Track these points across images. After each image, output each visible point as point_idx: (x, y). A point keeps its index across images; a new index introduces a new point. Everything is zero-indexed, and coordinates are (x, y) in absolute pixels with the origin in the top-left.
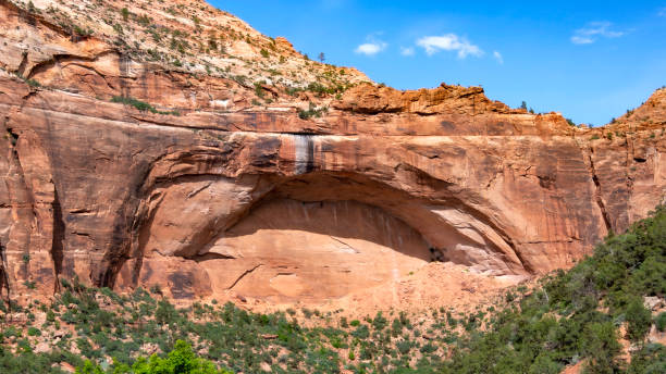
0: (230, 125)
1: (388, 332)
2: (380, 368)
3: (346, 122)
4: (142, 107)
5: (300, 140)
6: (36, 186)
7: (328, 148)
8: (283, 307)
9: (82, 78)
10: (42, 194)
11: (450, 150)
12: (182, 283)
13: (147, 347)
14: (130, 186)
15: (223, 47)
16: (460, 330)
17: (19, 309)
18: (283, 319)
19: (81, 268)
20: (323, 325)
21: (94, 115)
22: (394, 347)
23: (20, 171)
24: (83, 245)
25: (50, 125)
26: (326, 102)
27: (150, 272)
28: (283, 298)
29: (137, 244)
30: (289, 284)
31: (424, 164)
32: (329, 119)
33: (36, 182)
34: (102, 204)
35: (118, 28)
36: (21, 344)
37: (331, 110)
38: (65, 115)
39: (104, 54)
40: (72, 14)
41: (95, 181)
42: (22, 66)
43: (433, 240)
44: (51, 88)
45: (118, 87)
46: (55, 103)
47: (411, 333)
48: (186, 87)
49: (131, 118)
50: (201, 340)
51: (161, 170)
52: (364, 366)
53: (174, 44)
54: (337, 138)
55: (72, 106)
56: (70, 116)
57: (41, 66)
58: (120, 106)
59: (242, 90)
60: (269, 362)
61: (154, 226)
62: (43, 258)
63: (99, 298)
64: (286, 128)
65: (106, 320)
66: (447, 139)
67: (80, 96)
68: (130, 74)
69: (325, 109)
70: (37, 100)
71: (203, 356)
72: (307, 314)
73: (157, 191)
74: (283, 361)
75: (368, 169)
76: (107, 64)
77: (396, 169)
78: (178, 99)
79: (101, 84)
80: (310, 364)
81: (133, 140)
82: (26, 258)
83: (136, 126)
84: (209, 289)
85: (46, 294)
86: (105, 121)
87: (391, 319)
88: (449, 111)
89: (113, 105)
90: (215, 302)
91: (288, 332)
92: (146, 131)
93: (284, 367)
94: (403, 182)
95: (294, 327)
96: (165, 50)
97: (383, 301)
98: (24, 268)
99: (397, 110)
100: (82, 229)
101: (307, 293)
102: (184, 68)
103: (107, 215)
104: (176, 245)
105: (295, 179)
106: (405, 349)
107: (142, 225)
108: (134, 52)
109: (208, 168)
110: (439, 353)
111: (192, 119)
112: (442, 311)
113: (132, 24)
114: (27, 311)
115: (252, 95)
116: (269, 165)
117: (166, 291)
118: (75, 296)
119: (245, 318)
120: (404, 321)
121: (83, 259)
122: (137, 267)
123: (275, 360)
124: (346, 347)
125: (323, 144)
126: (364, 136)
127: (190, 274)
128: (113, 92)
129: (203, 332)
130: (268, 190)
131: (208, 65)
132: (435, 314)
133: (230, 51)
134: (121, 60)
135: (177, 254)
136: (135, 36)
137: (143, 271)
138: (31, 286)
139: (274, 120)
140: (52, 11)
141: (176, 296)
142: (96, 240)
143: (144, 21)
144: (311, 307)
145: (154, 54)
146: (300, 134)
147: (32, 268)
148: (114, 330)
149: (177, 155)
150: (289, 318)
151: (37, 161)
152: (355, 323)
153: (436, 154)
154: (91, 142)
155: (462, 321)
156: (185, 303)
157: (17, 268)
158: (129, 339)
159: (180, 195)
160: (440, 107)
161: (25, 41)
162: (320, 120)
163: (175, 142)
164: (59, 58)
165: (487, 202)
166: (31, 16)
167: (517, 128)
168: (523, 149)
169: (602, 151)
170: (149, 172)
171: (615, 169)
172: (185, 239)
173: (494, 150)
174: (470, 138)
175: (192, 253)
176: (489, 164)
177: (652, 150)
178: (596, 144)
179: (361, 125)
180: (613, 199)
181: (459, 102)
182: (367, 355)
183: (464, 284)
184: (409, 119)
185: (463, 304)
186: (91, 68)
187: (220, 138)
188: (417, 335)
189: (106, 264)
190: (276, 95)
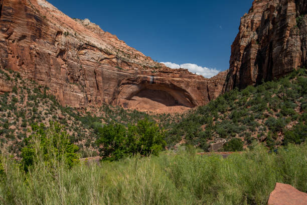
0: (138, 73)
1: (166, 117)
2: (164, 124)
3: (161, 74)
4: (121, 69)
5: (151, 77)
7: (157, 79)
8: (145, 111)
9: (109, 63)
11: (181, 81)
12: (126, 105)
13: (118, 117)
14: (117, 84)
16: (180, 117)
18: (145, 113)
20: (153, 115)
21: (111, 70)
23: (96, 80)
24: (107, 96)
25: (102, 72)
27: (119, 102)
30: (147, 106)
31: (175, 84)
34: (111, 88)
35: (117, 53)
38: (105, 70)
39: (114, 58)
40: (109, 50)
41: (110, 83)
42: (98, 60)
44: (103, 64)
45: (116, 65)
46: (104, 67)
47: (170, 117)
48: (129, 65)
49: (119, 71)
51: (124, 81)
52: (161, 123)
53: (128, 57)
54: (159, 77)
55: (107, 68)
57: (102, 60)
58: (116, 68)
59: (141, 66)
61: (121, 93)
63: (109, 107)
64: (149, 75)
65: (110, 111)
66: (180, 79)
67: (109, 66)
68: (119, 62)
69: (157, 71)
70: (100, 67)
71: (129, 120)
72: (150, 112)
73: (122, 86)
75: (164, 84)
76: (114, 60)
78: (128, 68)
79: (113, 64)
81: (118, 75)
84: (131, 106)
86: (113, 71)
87: (167, 114)
88: (181, 73)
90: (132, 109)
92: (121, 74)
95: (147, 115)
96: (126, 58)
99: (171, 73)
100: (107, 93)
101: (150, 108)
102: (129, 62)
103: (112, 90)
104: (125, 97)
105: (150, 85)
106: (169, 120)
107: (119, 92)
108: (120, 58)
109: (133, 82)
110: (176, 121)
111: (130, 72)
112: (177, 113)
113: (120, 52)
114: (96, 108)
115: (143, 68)
116: (145, 82)
117: (123, 106)
118: (105, 106)
119: (138, 112)
120: (169, 115)
121: (107, 99)
124: (157, 119)
126: (164, 77)
127: (128, 103)
129: (129, 115)
131: (134, 61)
132: (175, 114)
133: (138, 58)
134: (117, 59)
135: (125, 99)
136: (120, 55)
138: (97, 104)
139: (146, 73)
140: (105, 49)
141: (125, 107)
142: (110, 95)
143: (122, 52)
144: (151, 111)
145: (124, 59)
148: (112, 113)
149: (127, 79)
150: (147, 113)
151: (100, 78)
152: (159, 115)
153: (178, 82)
154: (110, 75)
155: (180, 115)
156: (126, 109)
158: (115, 115)
159: (127, 87)
160: (179, 72)
161: (99, 55)
162: (156, 74)
163: (127, 77)
164: (105, 58)
165: (187, 92)
166: (101, 50)
167: (194, 78)
168: (195, 82)
169: (210, 84)
170: (121, 82)
171: (212, 87)
172: (127, 96)
173: (189, 82)
174: (185, 79)
175: (128, 99)
176: (188, 85)
177: (218, 84)
178: (208, 82)
179: (164, 75)
180: (211, 93)
181: (183, 72)
182: (161, 121)
183: (181, 108)
184: (173, 75)
185: (181, 112)
186: (111, 61)
187: (135, 76)
188: (172, 117)
189: (111, 100)
190: (147, 68)
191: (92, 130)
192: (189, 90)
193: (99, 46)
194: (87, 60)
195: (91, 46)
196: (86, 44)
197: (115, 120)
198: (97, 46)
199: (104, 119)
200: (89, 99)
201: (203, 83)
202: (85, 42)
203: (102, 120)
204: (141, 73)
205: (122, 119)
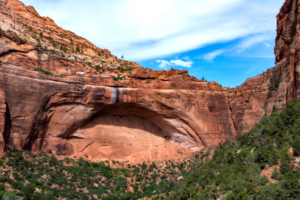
0: (84, 82)
1: (147, 170)
2: (144, 185)
3: (133, 82)
4: (47, 73)
5: (113, 89)
7: (125, 93)
8: (104, 160)
9: (21, 60)
10: (0, 108)
11: (175, 95)
12: (61, 149)
13: (45, 176)
14: (40, 106)
15: (82, 51)
16: (177, 169)
18: (104, 165)
19: (16, 141)
20: (120, 167)
21: (26, 76)
22: (150, 177)
24: (18, 132)
25: (6, 79)
26: (125, 74)
27: (47, 144)
28: (104, 156)
29: (42, 131)
30: (107, 150)
31: (164, 101)
32: (125, 81)
34: (27, 114)
35: (38, 40)
37: (127, 77)
38: (12, 75)
39: (31, 50)
40: (18, 33)
41: (25, 104)
43: (166, 132)
44: (7, 63)
45: (37, 64)
46: (9, 70)
47: (157, 171)
49: (42, 78)
50: (68, 173)
51: (54, 100)
52: (137, 185)
53: (61, 48)
54: (129, 89)
55: (16, 72)
56: (15, 76)
57: (3, 54)
58: (37, 72)
59: (90, 68)
60: (98, 183)
61: (50, 124)
63: (24, 155)
64: (108, 84)
65: (27, 164)
66: (173, 91)
67: (20, 68)
68: (42, 59)
69: (124, 77)
70: (1, 68)
71: (69, 180)
72: (114, 162)
73: (52, 109)
74: (103, 182)
75: (141, 102)
76: (32, 55)
77: (152, 102)
78: (62, 71)
79: (29, 63)
80: (115, 183)
81: (42, 87)
83: (44, 81)
84: (72, 152)
86: (31, 79)
87: (149, 165)
88: (174, 79)
89: (34, 72)
90: (75, 157)
91: (106, 170)
92: (48, 83)
93: (104, 185)
94: (155, 108)
95: (108, 168)
96: (58, 50)
97: (145, 157)
99: (153, 78)
100: (18, 125)
101: (114, 154)
102: (65, 58)
103: (29, 118)
104: (59, 132)
105: (110, 106)
106: (154, 177)
107: (45, 124)
109: (74, 100)
110: (168, 179)
111: (68, 79)
112: (170, 161)
113: (44, 39)
115: (94, 70)
116: (100, 99)
117: (54, 152)
118: (13, 154)
119: (88, 164)
120: (154, 166)
121: (17, 137)
122: (42, 142)
123: (100, 182)
124: (130, 176)
125: (123, 91)
126: (139, 88)
127: (65, 145)
128: (35, 67)
129: (70, 170)
130: (100, 110)
131: (76, 57)
132: (167, 163)
133: (85, 52)
134: (38, 53)
135: (59, 136)
136: (45, 44)
137: (44, 143)
139: (103, 80)
140: (9, 31)
141: (58, 154)
142: (24, 129)
143: (50, 39)
144: (116, 160)
145: (53, 52)
148: (30, 169)
149: (61, 94)
150: (106, 164)
152: (134, 167)
153: (168, 96)
154: (24, 87)
155: (177, 166)
156: (62, 158)
158: (36, 173)
159: (62, 111)
160: (171, 78)
162: (122, 81)
163: (60, 88)
164: (11, 51)
165: (188, 117)
167: (200, 87)
168: (203, 96)
169: (233, 98)
170: (49, 100)
171: (238, 105)
172: (63, 130)
173: (192, 96)
174: (182, 90)
175: (66, 136)
176: (189, 101)
177: (251, 98)
178: (230, 94)
179: (139, 84)
180: (237, 117)
181: (178, 76)
182: (138, 180)
183: (178, 151)
184: (158, 82)
185: (178, 159)
186: (25, 56)
187: (80, 87)
188: (159, 171)
189: (28, 140)
190: (104, 71)
192: (191, 114)
197: (38, 184)
199: (10, 182)
201: (220, 98)
203: (7, 184)
204: (91, 81)
205: (53, 180)
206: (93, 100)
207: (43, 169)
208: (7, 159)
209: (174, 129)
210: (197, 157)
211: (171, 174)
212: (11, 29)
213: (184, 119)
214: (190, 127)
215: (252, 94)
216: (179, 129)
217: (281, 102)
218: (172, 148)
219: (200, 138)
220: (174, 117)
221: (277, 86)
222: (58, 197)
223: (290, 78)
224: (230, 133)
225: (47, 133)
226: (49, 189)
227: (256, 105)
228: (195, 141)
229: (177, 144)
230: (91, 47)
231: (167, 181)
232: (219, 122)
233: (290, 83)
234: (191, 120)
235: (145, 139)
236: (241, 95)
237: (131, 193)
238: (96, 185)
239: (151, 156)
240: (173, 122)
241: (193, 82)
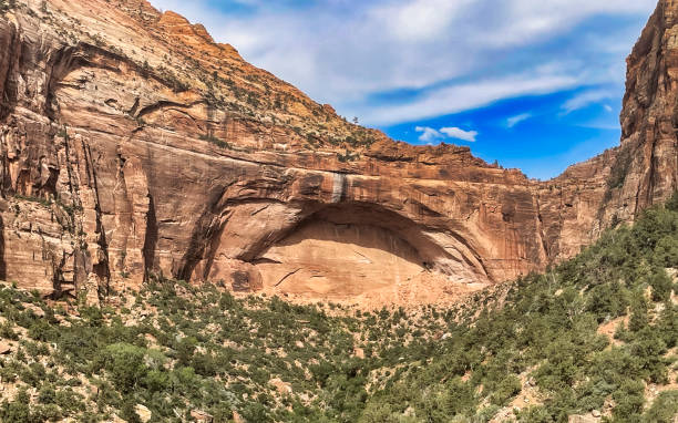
0: (285, 163)
1: (390, 321)
2: (383, 346)
3: (372, 166)
4: (222, 145)
5: (337, 177)
6: (136, 199)
7: (358, 184)
8: (314, 301)
9: (178, 120)
10: (139, 205)
11: (444, 191)
12: (241, 280)
13: (212, 326)
14: (207, 203)
15: (286, 106)
16: (441, 321)
17: (115, 293)
18: (314, 309)
19: (164, 264)
20: (343, 315)
21: (185, 148)
22: (393, 332)
23: (124, 187)
24: (168, 247)
25: (150, 154)
26: (359, 150)
27: (217, 270)
28: (315, 294)
29: (209, 248)
30: (321, 284)
31: (425, 200)
32: (360, 163)
33: (136, 196)
34: (184, 217)
35: (209, 84)
36: (115, 320)
37: (362, 156)
38: (162, 147)
39: (197, 103)
40: (176, 72)
41: (181, 198)
42: (134, 108)
43: (426, 256)
44: (154, 125)
45: (205, 128)
46: (156, 137)
47: (406, 322)
48: (256, 132)
49: (212, 153)
50: (252, 323)
51: (232, 193)
52: (372, 345)
53: (249, 101)
54: (365, 177)
55: (168, 141)
56: (166, 147)
57: (149, 109)
58: (206, 143)
59: (298, 137)
60: (302, 340)
61: (223, 235)
62: (136, 255)
63: (177, 288)
64: (328, 167)
65: (182, 305)
66: (442, 183)
67: (177, 134)
68: (215, 120)
69: (358, 156)
70: (143, 134)
71: (254, 335)
72: (332, 306)
73: (228, 209)
74: (313, 340)
75: (385, 201)
76: (198, 111)
77: (405, 202)
78: (249, 141)
79: (193, 125)
80: (332, 343)
81: (212, 169)
82: (124, 255)
83: (215, 159)
84: (261, 285)
85: (136, 283)
86: (192, 153)
87: (392, 312)
88: (446, 163)
89: (201, 142)
90: (264, 295)
91: (318, 320)
92: (223, 163)
93: (313, 344)
94: (409, 212)
95: (322, 316)
96: (243, 104)
97: (387, 298)
98: (121, 262)
99: (409, 160)
100: (168, 234)
101: (333, 291)
102: (256, 118)
103: (188, 224)
104: (239, 251)
105: (331, 206)
106: (401, 333)
107: (214, 234)
108: (220, 103)
109: (267, 194)
110: (425, 337)
111: (257, 156)
112: (429, 307)
113: (220, 84)
114: (121, 295)
115: (305, 142)
116: (313, 194)
117: (229, 285)
118: (159, 285)
119: (286, 307)
120: (401, 314)
121: (166, 258)
122: (208, 266)
123: (307, 340)
124: (359, 331)
125: (354, 181)
126: (383, 177)
127: (248, 273)
128: (201, 132)
129: (255, 316)
130: (311, 213)
131: (274, 118)
132: (424, 309)
133: (290, 109)
134: (208, 109)
135: (238, 258)
136: (221, 92)
137: (212, 269)
138: (126, 276)
139: (319, 160)
140: (161, 69)
141: (235, 289)
142: (178, 243)
143: (229, 83)
144: (335, 302)
145: (235, 106)
146: (338, 172)
147: (127, 263)
148: (187, 312)
149: (245, 183)
150: (318, 308)
151: (139, 180)
152: (366, 314)
153: (434, 192)
154: (181, 169)
155: (443, 315)
156: (243, 295)
157: (116, 262)
158: (198, 320)
159: (244, 213)
160: (440, 159)
161: (139, 90)
162: (353, 163)
163: (244, 173)
164: (162, 104)
165: (466, 229)
166: (145, 72)
167: (491, 178)
168: (494, 193)
169: (545, 198)
170: (223, 194)
171: (554, 210)
172: (246, 246)
173: (474, 193)
174: (458, 183)
175: (250, 257)
176: (469, 204)
177: (577, 199)
178: (541, 192)
179: (383, 169)
180: (549, 232)
181: (453, 157)
182: (373, 337)
183: (445, 288)
184: (418, 167)
185: (444, 303)
186: (186, 113)
187: (279, 171)
188: (410, 323)
189: (184, 263)
190: (322, 143)
191: (105, 377)
192: (472, 224)
193: (139, 57)
194: (89, 109)
195: (106, 53)
196: (86, 46)
197: (200, 339)
198: (130, 55)
199: (154, 333)
200: (95, 261)
201: (523, 198)
202: (83, 38)
203: (149, 337)
204: (299, 161)
205: (227, 333)
206: (301, 196)
207: (209, 314)
208: (149, 295)
209: (440, 250)
210: (477, 299)
211: (431, 328)
212: (164, 65)
213: (459, 233)
214: (469, 247)
215: (577, 193)
216: (447, 250)
217: (627, 209)
218: (434, 284)
219: (484, 268)
220: (442, 228)
221: (622, 180)
222: (234, 362)
223: (644, 168)
224: (537, 260)
225: (218, 252)
226: (219, 347)
227: (584, 213)
228: (475, 271)
229: (443, 276)
230: (301, 99)
231: (425, 340)
232: (519, 239)
233: (643, 176)
234: (471, 235)
235: (387, 267)
236: (560, 194)
237: (360, 360)
238: (300, 344)
239: (397, 297)
240: (439, 238)
241: (479, 168)
